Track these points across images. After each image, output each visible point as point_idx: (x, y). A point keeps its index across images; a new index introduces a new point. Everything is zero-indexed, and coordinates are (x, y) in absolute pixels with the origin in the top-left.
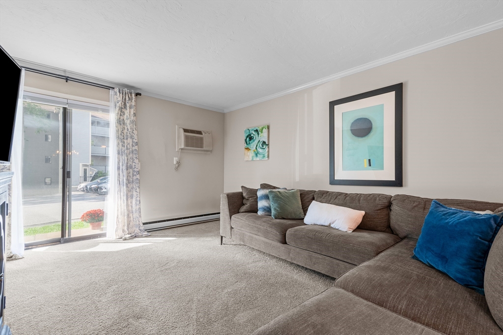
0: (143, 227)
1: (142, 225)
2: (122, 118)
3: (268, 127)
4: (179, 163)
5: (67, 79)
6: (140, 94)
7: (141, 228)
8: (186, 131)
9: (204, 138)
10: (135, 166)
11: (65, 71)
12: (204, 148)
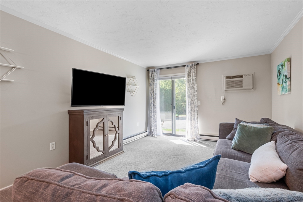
0: (199, 137)
1: (198, 135)
2: (189, 79)
3: (290, 60)
4: (224, 100)
5: (171, 68)
6: (198, 64)
7: (198, 137)
8: (227, 78)
9: (244, 80)
10: (196, 103)
11: (170, 65)
12: (244, 88)
